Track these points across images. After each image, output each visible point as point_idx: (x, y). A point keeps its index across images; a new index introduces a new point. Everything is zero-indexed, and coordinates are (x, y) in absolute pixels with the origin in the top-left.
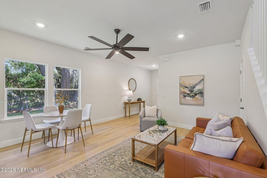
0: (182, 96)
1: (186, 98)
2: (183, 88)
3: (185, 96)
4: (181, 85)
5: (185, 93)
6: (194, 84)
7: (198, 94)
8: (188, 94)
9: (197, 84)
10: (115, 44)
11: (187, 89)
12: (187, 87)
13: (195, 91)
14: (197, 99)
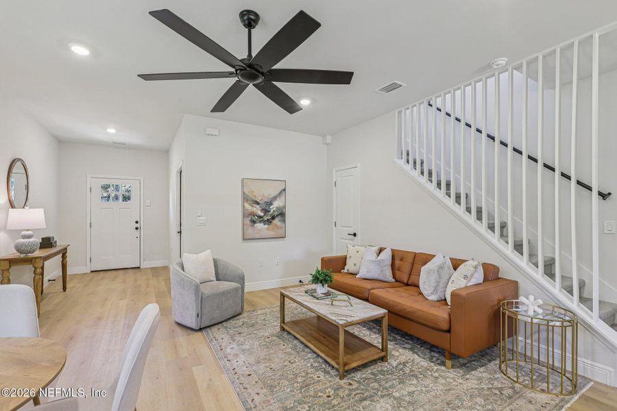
0: (248, 221)
1: (256, 225)
2: (249, 204)
3: (254, 222)
4: (246, 198)
5: (253, 214)
6: (270, 197)
7: (277, 216)
8: (260, 217)
9: (275, 198)
10: (246, 57)
11: (258, 207)
12: (258, 203)
13: (272, 211)
14: (276, 225)
